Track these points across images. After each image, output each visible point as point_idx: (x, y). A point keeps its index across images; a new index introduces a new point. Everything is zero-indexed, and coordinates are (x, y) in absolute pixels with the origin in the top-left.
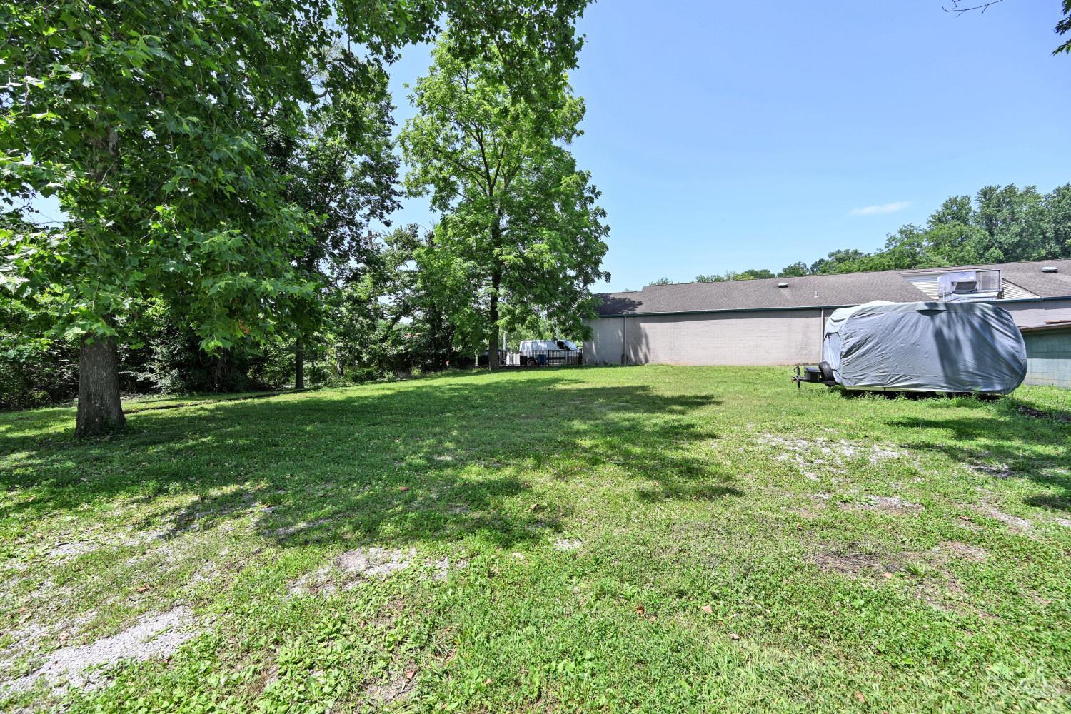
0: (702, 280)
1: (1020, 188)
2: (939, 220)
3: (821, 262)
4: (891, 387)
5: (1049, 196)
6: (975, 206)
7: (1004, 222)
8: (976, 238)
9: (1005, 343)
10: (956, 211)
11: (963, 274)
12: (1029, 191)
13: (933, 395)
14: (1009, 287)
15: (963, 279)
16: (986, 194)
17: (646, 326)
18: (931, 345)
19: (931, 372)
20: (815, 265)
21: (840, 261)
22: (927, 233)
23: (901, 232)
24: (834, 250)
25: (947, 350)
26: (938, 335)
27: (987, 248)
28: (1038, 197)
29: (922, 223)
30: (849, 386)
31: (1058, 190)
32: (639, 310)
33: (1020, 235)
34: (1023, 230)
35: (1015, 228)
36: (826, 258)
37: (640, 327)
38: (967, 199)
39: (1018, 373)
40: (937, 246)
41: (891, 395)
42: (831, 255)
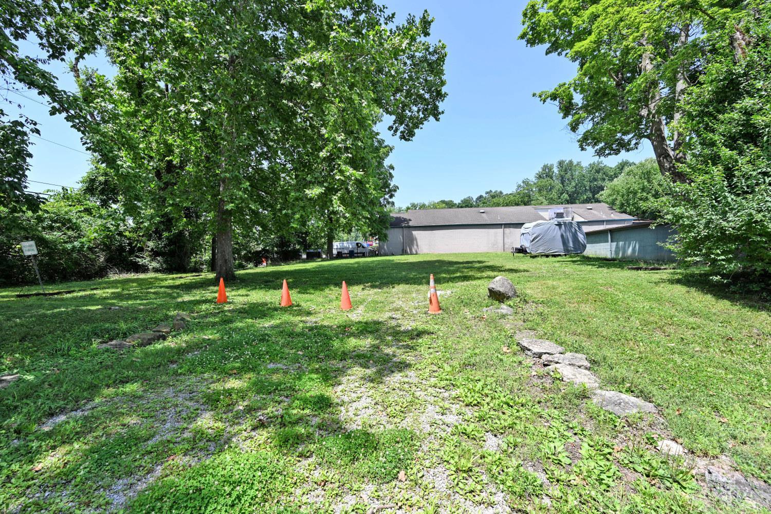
0: (414, 206)
1: (575, 163)
2: (540, 177)
3: (481, 197)
4: (547, 253)
5: (586, 167)
6: (556, 170)
7: (568, 180)
8: (557, 187)
9: (581, 237)
10: (546, 172)
11: (559, 209)
12: (579, 164)
13: (560, 255)
14: (576, 216)
15: (559, 211)
16: (561, 163)
17: (415, 233)
18: (559, 238)
19: (559, 247)
20: (477, 199)
21: (493, 197)
22: (535, 184)
23: (523, 182)
24: (488, 190)
25: (565, 242)
26: (562, 236)
27: (562, 194)
28: (582, 168)
29: (532, 178)
30: (534, 253)
31: (590, 165)
32: (411, 224)
33: (575, 187)
34: (577, 185)
35: (573, 184)
36: (484, 195)
37: (412, 234)
38: (552, 165)
39: (584, 247)
40: (540, 191)
41: (547, 256)
42: (487, 193)
